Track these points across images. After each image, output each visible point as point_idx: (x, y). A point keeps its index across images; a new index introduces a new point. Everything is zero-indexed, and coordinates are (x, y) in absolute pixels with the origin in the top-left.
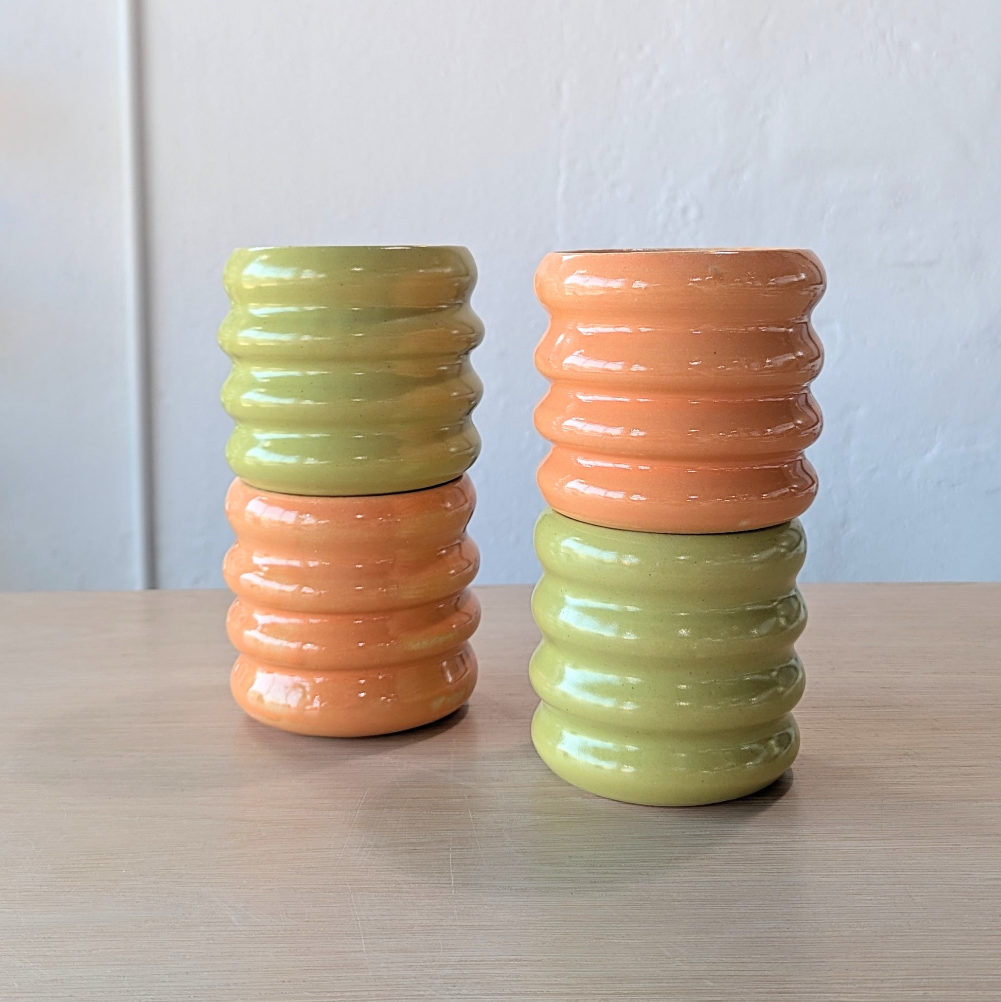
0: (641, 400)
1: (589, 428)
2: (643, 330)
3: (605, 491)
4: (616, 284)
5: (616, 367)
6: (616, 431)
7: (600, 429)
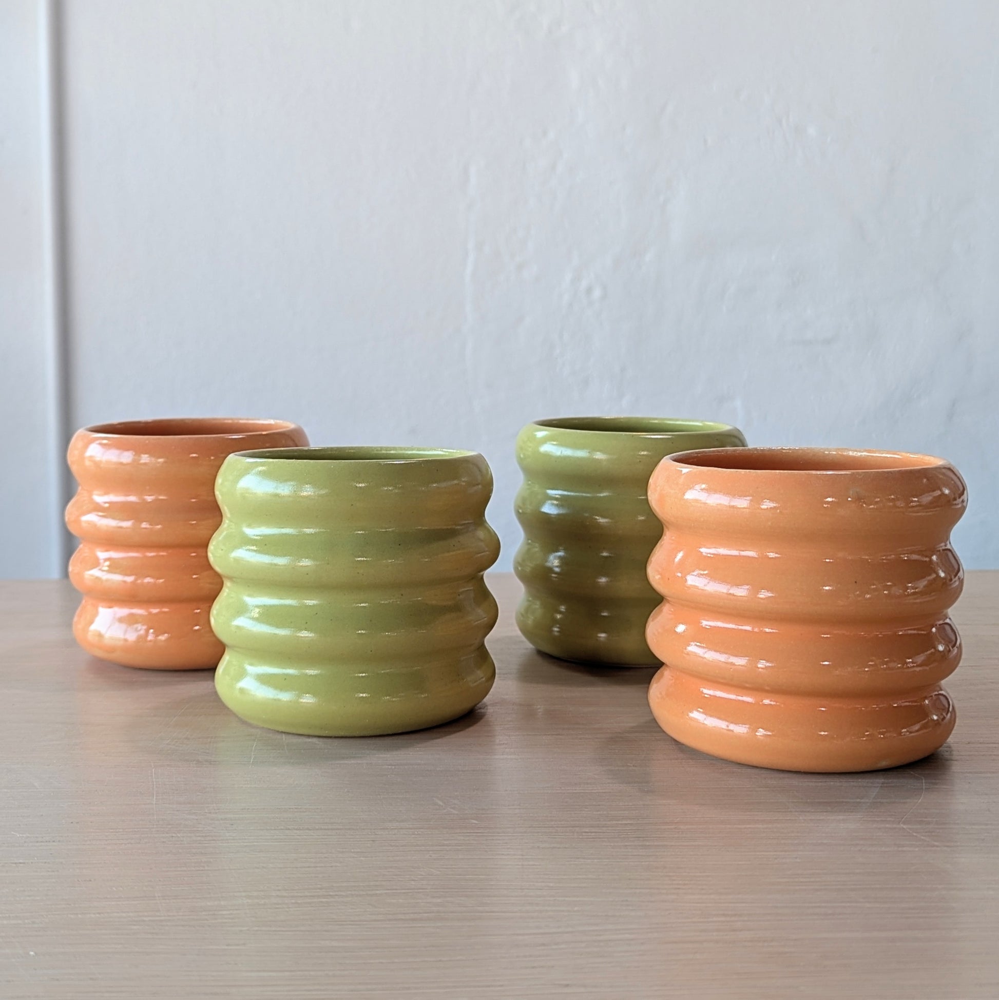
0: (767, 630)
1: (711, 656)
2: (772, 555)
3: (727, 723)
4: (742, 503)
5: (741, 592)
6: (740, 661)
7: (722, 658)
